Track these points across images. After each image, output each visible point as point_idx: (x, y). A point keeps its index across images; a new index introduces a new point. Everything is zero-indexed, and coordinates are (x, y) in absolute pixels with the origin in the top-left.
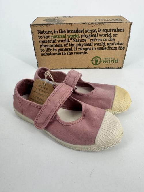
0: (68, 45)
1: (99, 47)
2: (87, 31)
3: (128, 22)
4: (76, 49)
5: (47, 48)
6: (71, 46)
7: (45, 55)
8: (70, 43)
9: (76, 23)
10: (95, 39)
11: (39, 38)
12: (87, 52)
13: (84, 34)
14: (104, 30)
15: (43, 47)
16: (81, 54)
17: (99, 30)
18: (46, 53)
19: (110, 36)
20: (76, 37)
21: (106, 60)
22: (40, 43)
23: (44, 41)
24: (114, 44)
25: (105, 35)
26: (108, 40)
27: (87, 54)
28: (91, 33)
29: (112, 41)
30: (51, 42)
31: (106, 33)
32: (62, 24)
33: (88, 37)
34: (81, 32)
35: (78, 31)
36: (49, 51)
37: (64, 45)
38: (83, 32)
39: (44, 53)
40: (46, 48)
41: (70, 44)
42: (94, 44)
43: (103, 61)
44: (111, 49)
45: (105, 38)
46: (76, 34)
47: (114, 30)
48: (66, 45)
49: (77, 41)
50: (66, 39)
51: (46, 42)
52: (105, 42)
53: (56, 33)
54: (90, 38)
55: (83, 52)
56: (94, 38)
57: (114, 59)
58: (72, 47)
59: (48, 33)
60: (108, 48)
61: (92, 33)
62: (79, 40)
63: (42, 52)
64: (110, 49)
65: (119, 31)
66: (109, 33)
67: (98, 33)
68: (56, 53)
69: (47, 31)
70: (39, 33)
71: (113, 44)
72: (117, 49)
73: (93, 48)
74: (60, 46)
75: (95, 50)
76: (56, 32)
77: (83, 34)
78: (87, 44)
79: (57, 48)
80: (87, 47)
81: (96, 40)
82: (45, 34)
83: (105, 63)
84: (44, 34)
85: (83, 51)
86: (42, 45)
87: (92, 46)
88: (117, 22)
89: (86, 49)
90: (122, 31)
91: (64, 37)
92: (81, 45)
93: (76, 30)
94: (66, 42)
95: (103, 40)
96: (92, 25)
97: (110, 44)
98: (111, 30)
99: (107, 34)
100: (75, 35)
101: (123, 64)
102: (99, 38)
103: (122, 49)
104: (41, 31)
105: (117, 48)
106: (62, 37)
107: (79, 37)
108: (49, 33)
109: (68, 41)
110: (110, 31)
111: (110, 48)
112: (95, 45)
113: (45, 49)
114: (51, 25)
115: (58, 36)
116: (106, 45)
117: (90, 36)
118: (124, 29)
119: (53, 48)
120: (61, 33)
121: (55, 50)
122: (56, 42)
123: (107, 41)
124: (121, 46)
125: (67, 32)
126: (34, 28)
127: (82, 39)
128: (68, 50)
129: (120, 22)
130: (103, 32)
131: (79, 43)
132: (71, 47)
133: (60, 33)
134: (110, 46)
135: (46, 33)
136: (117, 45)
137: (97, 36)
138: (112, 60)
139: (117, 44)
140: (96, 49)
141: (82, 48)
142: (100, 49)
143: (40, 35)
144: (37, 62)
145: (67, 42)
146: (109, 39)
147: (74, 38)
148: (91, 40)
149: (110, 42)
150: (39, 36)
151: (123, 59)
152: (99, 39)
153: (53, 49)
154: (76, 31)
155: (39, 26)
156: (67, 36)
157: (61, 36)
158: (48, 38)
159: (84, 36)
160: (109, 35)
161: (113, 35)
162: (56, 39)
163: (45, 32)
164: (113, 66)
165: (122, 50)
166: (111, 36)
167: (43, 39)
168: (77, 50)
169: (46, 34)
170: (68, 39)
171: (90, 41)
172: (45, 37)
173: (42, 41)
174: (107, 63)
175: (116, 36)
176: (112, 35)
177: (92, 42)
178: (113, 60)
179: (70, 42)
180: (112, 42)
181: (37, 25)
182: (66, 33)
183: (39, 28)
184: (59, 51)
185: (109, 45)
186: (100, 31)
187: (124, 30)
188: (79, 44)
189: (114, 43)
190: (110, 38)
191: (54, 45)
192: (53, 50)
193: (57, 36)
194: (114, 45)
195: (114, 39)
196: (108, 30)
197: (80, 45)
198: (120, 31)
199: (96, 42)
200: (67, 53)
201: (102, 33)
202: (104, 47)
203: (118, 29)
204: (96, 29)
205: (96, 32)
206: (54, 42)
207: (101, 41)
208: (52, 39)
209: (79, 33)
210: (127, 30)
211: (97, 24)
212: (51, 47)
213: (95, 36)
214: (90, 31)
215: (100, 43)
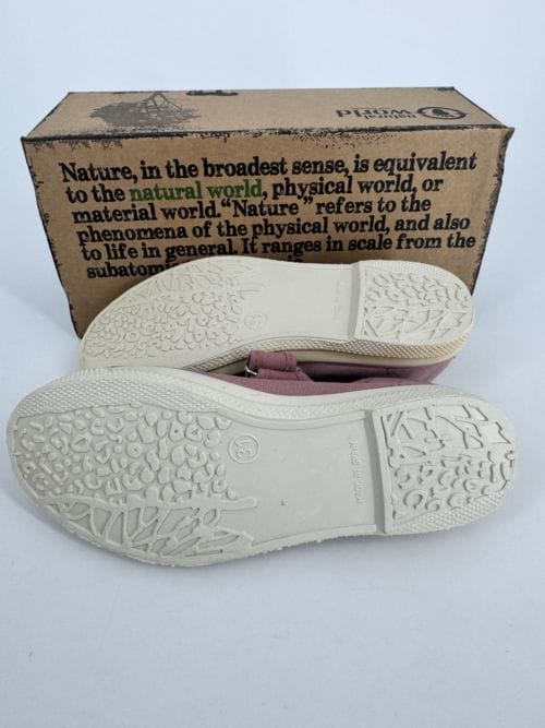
0: (213, 230)
1: (358, 236)
2: (299, 168)
3: (494, 126)
4: (249, 248)
5: (110, 243)
6: (228, 234)
7: (105, 275)
8: (222, 219)
9: (246, 131)
10: (339, 204)
11: (72, 201)
13: (287, 179)
14: (380, 164)
15: (93, 240)
17: (357, 162)
18: (110, 268)
19: (409, 190)
20: (247, 195)
22: (77, 221)
23: (94, 213)
24: (427, 224)
25: (384, 186)
26: (399, 205)
28: (318, 176)
29: (418, 210)
30: (131, 216)
31: (391, 174)
32: (179, 135)
33: (307, 194)
34: (272, 174)
35: (258, 167)
36: (123, 257)
37: (194, 231)
38: (284, 173)
39: (101, 264)
40: (107, 245)
41: (223, 224)
42: (336, 224)
44: (412, 244)
45: (387, 197)
46: (247, 181)
47: (428, 163)
48: (203, 231)
49: (252, 211)
50: (200, 203)
51: (107, 216)
52: (384, 217)
53: (152, 177)
54: (318, 199)
56: (334, 198)
58: (230, 241)
59: (112, 176)
60: (400, 240)
61: (324, 175)
62: (261, 206)
63: (92, 264)
64: (408, 247)
65: (449, 168)
66: (405, 175)
67: (355, 175)
69: (107, 170)
70: (69, 177)
71: (422, 225)
72: (439, 246)
73: (329, 243)
74: (174, 237)
75: (341, 249)
76: (150, 172)
77: (284, 183)
78: (302, 223)
79: (163, 244)
80: (302, 238)
81: (342, 208)
84: (96, 184)
85: (283, 256)
86: (88, 230)
87: (325, 231)
88: (443, 128)
89: (299, 248)
90: (465, 168)
91: (190, 193)
92: (276, 229)
93: (248, 161)
94: (201, 216)
95: (375, 207)
96: (326, 140)
97: (409, 222)
98: (412, 161)
99: (394, 178)
100: (244, 184)
102: (356, 196)
103: (462, 246)
104: (77, 167)
105: (439, 240)
106: (183, 194)
107: (265, 194)
108: (117, 179)
109: (210, 212)
110: (408, 167)
111: (409, 241)
112: (340, 227)
113: (103, 251)
114: (123, 141)
115: (161, 192)
116: (388, 230)
117: (315, 189)
118: (473, 158)
119: (144, 244)
120: (178, 176)
121: (154, 253)
122: (154, 218)
123: (393, 210)
124: (459, 234)
125: (206, 174)
126: (40, 153)
127: (278, 202)
128: (215, 251)
129: (458, 127)
130: (376, 170)
131: (266, 221)
132: (225, 238)
133: (171, 176)
134: (410, 234)
135: (103, 179)
136: (441, 228)
137: (346, 189)
139: (439, 225)
140: (346, 246)
141: (280, 241)
142: (362, 245)
143: (75, 186)
144: (71, 308)
145: (206, 219)
146: (404, 202)
147: (240, 200)
148: (319, 205)
149: (408, 216)
150: (69, 192)
152: (359, 204)
153: (144, 249)
154: (251, 165)
155: (67, 146)
156: (204, 191)
157: (179, 190)
158: (112, 200)
159: (289, 188)
160: (402, 186)
161: (424, 185)
162: (156, 202)
163: (96, 173)
165: (461, 251)
166: (415, 190)
167: (92, 206)
168: (254, 251)
169: (106, 183)
170: (213, 203)
171: (316, 210)
172: (100, 194)
173: (86, 213)
175: (437, 190)
176: (417, 183)
177: (325, 214)
179: (219, 215)
180: (419, 216)
181: (54, 142)
182: (201, 177)
183: (66, 154)
184: (170, 256)
185: (405, 226)
187: (475, 162)
188: (263, 223)
189: (427, 221)
190: (409, 199)
191: (145, 231)
192: (141, 253)
193: (157, 190)
194: (426, 228)
195: (427, 203)
196: (399, 165)
197: (267, 228)
198: (458, 168)
199: (344, 217)
201: (372, 175)
202: (381, 239)
203: (447, 158)
204: (341, 158)
205: (343, 173)
206: (143, 219)
207: (365, 211)
208: (136, 203)
209: (261, 177)
210: (486, 162)
211: (350, 134)
212: (134, 238)
213: (338, 187)
214: (315, 167)
215: (364, 220)
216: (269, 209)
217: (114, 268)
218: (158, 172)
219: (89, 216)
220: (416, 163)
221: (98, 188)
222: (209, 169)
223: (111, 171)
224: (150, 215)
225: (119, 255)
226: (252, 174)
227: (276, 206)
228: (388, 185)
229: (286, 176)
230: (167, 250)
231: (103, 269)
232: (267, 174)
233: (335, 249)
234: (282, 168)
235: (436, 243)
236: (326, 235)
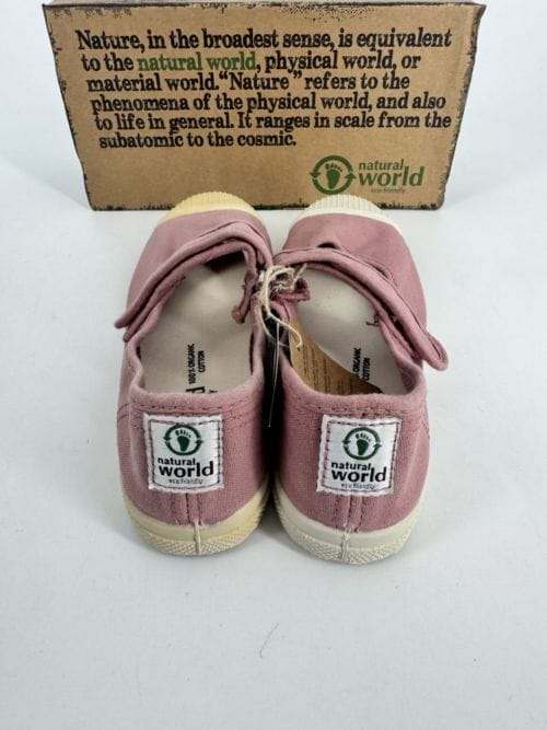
0: (212, 103)
1: (343, 113)
2: (290, 41)
3: (467, 4)
4: (244, 122)
5: (120, 113)
6: (226, 108)
7: (115, 145)
8: (220, 92)
9: (242, 4)
11: (87, 69)
12: (291, 138)
13: (278, 52)
14: (364, 39)
15: (105, 110)
16: (266, 144)
17: (341, 36)
18: (119, 139)
19: (389, 66)
20: (242, 68)
21: (373, 173)
22: (91, 90)
23: (106, 81)
24: (406, 102)
25: (365, 62)
26: (380, 82)
27: (294, 143)
28: (307, 49)
29: (397, 87)
30: (139, 86)
31: (373, 49)
32: (181, 5)
33: (296, 68)
34: (265, 46)
35: (251, 40)
36: (131, 128)
37: (195, 104)
38: (276, 46)
39: (112, 134)
40: (117, 115)
41: (222, 97)
42: (323, 100)
43: (361, 175)
45: (370, 73)
46: (242, 53)
47: (406, 39)
48: (203, 103)
49: (247, 84)
50: (200, 74)
51: (117, 85)
52: (367, 93)
53: (157, 47)
54: (306, 73)
55: (278, 134)
56: (321, 73)
57: (407, 168)
58: (227, 114)
59: (122, 44)
60: (382, 118)
61: (311, 49)
62: (255, 79)
63: (104, 133)
64: (389, 126)
65: (426, 45)
66: (385, 51)
67: (340, 50)
68: (161, 139)
70: (84, 44)
71: (402, 103)
72: (417, 125)
73: (316, 119)
74: (177, 109)
75: (328, 126)
76: (156, 42)
77: (275, 56)
78: (292, 98)
79: (167, 115)
80: (292, 113)
81: (329, 83)
82: (111, 49)
83: (367, 183)
84: (109, 51)
85: (275, 132)
86: (100, 99)
87: (314, 107)
89: (290, 124)
90: (440, 45)
91: (191, 64)
92: (269, 103)
93: (243, 32)
94: (202, 89)
95: (359, 83)
96: (314, 13)
97: (390, 99)
98: (392, 36)
99: (376, 54)
100: (239, 56)
101: (444, 191)
102: (341, 71)
103: (439, 126)
104: (91, 35)
105: (418, 118)
106: (185, 65)
107: (259, 67)
108: (126, 47)
109: (210, 84)
110: (389, 42)
111: (390, 119)
112: (327, 103)
113: (114, 120)
114: (132, 9)
115: (165, 63)
116: (370, 107)
117: (303, 63)
118: (448, 35)
119: (150, 115)
120: (181, 47)
121: (157, 124)
122: (159, 89)
123: (375, 87)
124: (435, 113)
125: (206, 45)
126: (59, 21)
127: (270, 76)
128: (214, 124)
130: (359, 45)
131: (259, 94)
132: (223, 111)
133: (174, 46)
134: (392, 113)
135: (114, 47)
136: (419, 106)
137: (332, 64)
138: (398, 172)
139: (417, 103)
140: (332, 123)
141: (272, 115)
142: (347, 122)
143: (90, 53)
144: (85, 178)
145: (206, 91)
146: (385, 79)
147: (236, 72)
148: (308, 80)
149: (388, 93)
150: (84, 60)
151: (445, 171)
152: (344, 80)
153: (150, 120)
154: (246, 36)
155: (83, 13)
156: (204, 63)
157: (182, 61)
158: (122, 69)
160: (385, 62)
161: (403, 62)
162: (161, 72)
163: (108, 41)
164: (400, 200)
165: (438, 132)
166: (395, 66)
167: (104, 74)
168: (249, 126)
169: (116, 51)
170: (212, 74)
171: (305, 85)
172: (111, 63)
173: (99, 81)
174: (375, 185)
175: (415, 67)
176: (396, 60)
177: (313, 89)
178: (403, 171)
179: (217, 88)
180: (398, 94)
181: (72, 9)
182: (201, 48)
184: (174, 128)
185: (386, 104)
186: (346, 41)
187: (450, 39)
188: (256, 97)
189: (406, 99)
190: (390, 75)
191: (151, 102)
192: (147, 124)
193: (162, 59)
194: (405, 107)
195: (406, 81)
196: (380, 40)
197: (261, 102)
198: (434, 45)
199: (331, 93)
200: (210, 137)
201: (355, 51)
202: (364, 116)
203: (424, 33)
204: (327, 32)
205: (329, 48)
206: (149, 89)
207: (349, 87)
208: (143, 73)
209: (255, 49)
210: (461, 38)
211: (335, 7)
212: (141, 109)
213: (325, 62)
214: (304, 40)
215: (349, 96)
216: (263, 83)
217: (123, 138)
218: (163, 41)
219: (102, 85)
220: (396, 38)
221: (110, 57)
222: (209, 40)
223: (121, 40)
224: (156, 86)
225: (128, 126)
226: (247, 47)
227: (268, 80)
228: (370, 61)
229: (277, 49)
230: (171, 121)
231: (114, 139)
232: (259, 46)
233: (322, 126)
234: (274, 40)
235: (415, 123)
236: (314, 111)
